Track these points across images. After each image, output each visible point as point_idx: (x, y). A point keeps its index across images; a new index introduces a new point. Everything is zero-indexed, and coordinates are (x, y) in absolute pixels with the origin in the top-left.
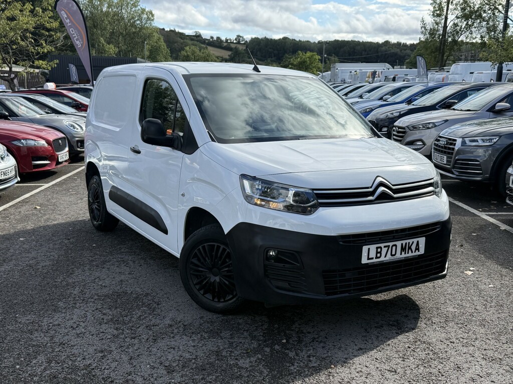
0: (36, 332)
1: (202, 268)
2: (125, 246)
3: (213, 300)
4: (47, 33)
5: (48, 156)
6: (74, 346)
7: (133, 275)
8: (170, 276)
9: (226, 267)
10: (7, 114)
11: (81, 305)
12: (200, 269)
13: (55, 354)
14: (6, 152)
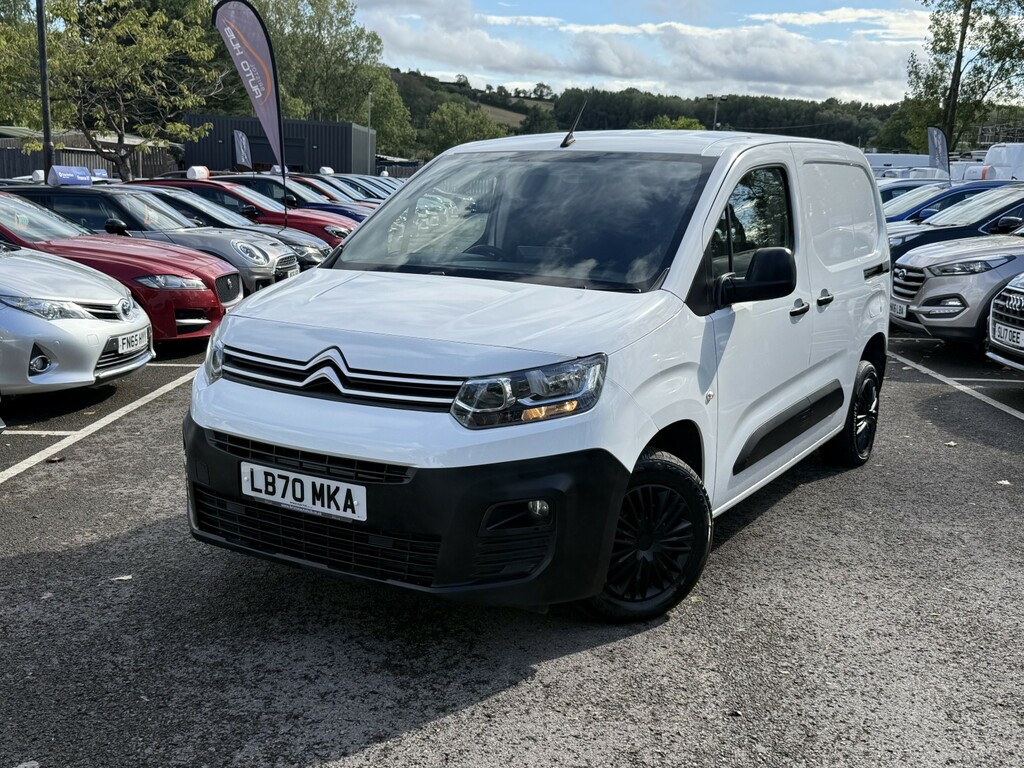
0: (232, 686)
4: (193, 70)
5: (205, 309)
6: (318, 722)
10: (123, 224)
13: (280, 740)
14: (131, 298)
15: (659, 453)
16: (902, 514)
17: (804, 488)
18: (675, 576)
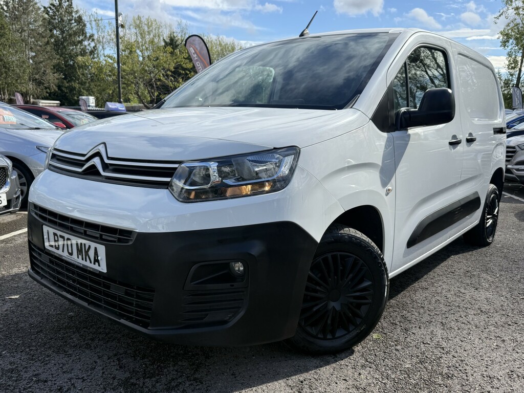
15: (347, 229)
16: (519, 277)
17: (454, 258)
18: (358, 321)
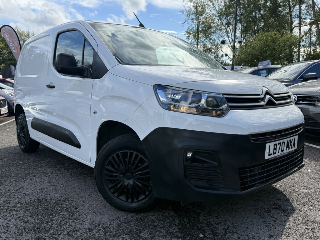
1: (116, 173)
2: (45, 162)
3: (127, 201)
7: (52, 183)
8: (82, 182)
9: (139, 171)
11: (5, 214)
12: (115, 174)
